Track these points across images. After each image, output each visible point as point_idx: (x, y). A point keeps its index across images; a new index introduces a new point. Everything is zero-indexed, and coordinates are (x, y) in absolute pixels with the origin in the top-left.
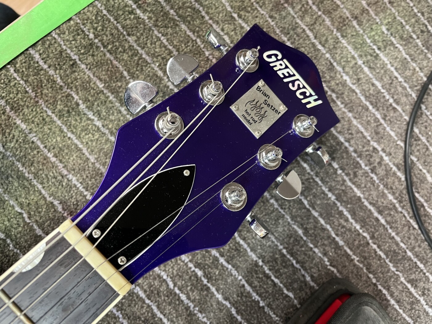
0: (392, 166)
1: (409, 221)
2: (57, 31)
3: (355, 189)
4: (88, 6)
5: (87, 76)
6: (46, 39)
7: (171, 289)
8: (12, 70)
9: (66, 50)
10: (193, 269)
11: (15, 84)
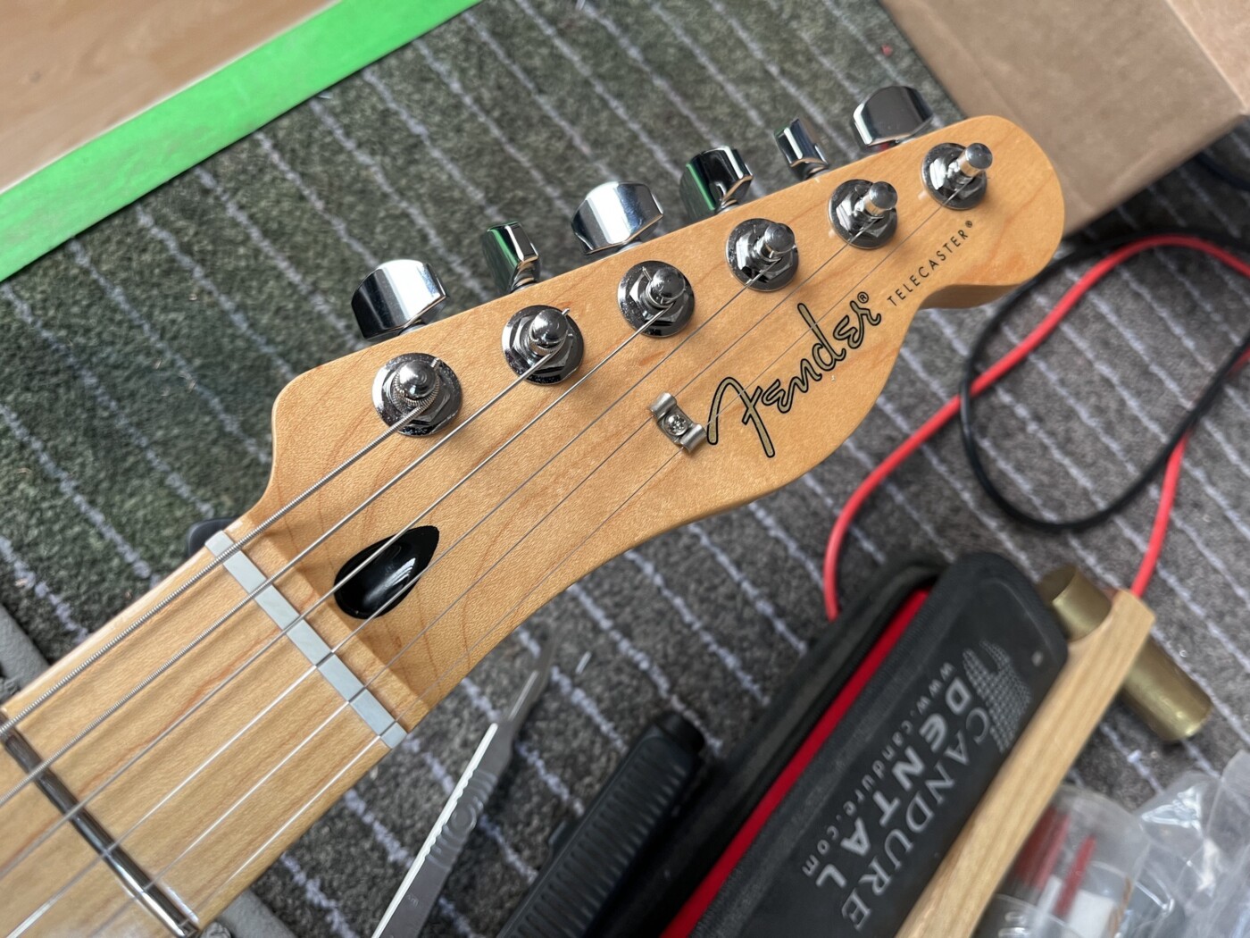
0: (1146, 421)
1: (1201, 554)
2: (376, 68)
3: (1074, 471)
4: (449, 21)
5: (444, 177)
6: (348, 84)
7: (661, 700)
8: (267, 145)
9: (396, 113)
10: (714, 647)
11: (274, 180)
